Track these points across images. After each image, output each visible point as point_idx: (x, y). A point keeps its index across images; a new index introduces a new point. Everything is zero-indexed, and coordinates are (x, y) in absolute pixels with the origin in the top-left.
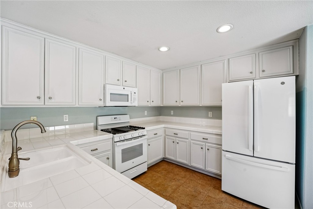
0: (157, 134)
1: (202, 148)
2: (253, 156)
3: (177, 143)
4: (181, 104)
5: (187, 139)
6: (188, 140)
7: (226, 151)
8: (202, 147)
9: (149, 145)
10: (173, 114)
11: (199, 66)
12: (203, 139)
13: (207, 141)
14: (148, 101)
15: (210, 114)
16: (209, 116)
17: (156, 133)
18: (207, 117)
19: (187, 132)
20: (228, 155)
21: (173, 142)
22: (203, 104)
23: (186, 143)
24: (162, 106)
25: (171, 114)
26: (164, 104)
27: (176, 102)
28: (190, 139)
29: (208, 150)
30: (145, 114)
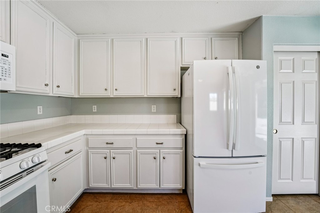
0: (71, 151)
1: (155, 158)
2: (232, 157)
3: (112, 159)
4: (115, 94)
5: (131, 148)
6: (132, 151)
7: (199, 157)
8: (155, 155)
9: (54, 180)
10: (96, 111)
11: (144, 39)
12: (157, 144)
13: (163, 147)
14: (46, 85)
15: (154, 108)
16: (153, 111)
17: (68, 150)
18: (150, 113)
19: (131, 138)
20: (203, 162)
21: (105, 158)
22: (148, 94)
23: (129, 155)
24: (77, 96)
25: (94, 111)
26: (81, 94)
27: (106, 90)
28: (135, 148)
29: (164, 158)
30: (39, 113)
